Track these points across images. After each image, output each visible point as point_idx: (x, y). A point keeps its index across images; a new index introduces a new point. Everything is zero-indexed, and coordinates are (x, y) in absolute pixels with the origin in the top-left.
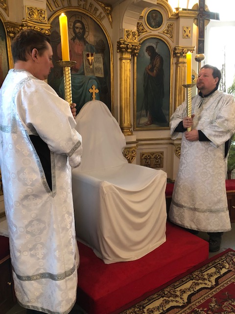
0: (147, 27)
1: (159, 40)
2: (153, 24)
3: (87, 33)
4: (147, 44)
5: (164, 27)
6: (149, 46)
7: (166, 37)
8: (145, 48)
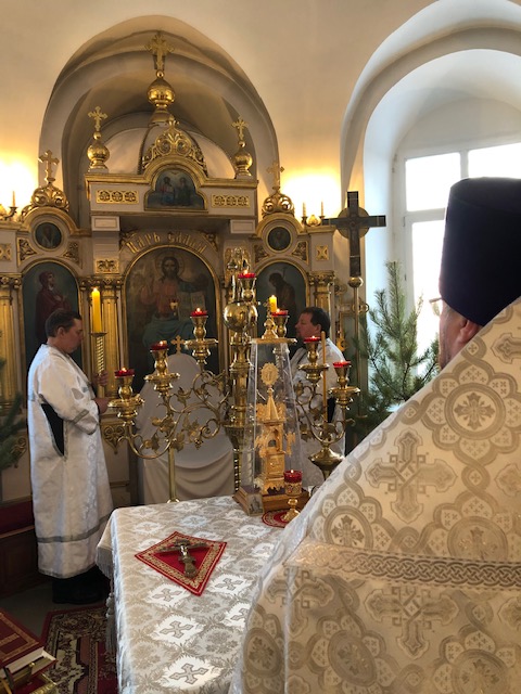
0: (269, 249)
1: (286, 265)
2: (278, 245)
3: (180, 271)
4: (271, 272)
5: (293, 247)
6: (274, 274)
7: (298, 260)
8: (268, 277)
